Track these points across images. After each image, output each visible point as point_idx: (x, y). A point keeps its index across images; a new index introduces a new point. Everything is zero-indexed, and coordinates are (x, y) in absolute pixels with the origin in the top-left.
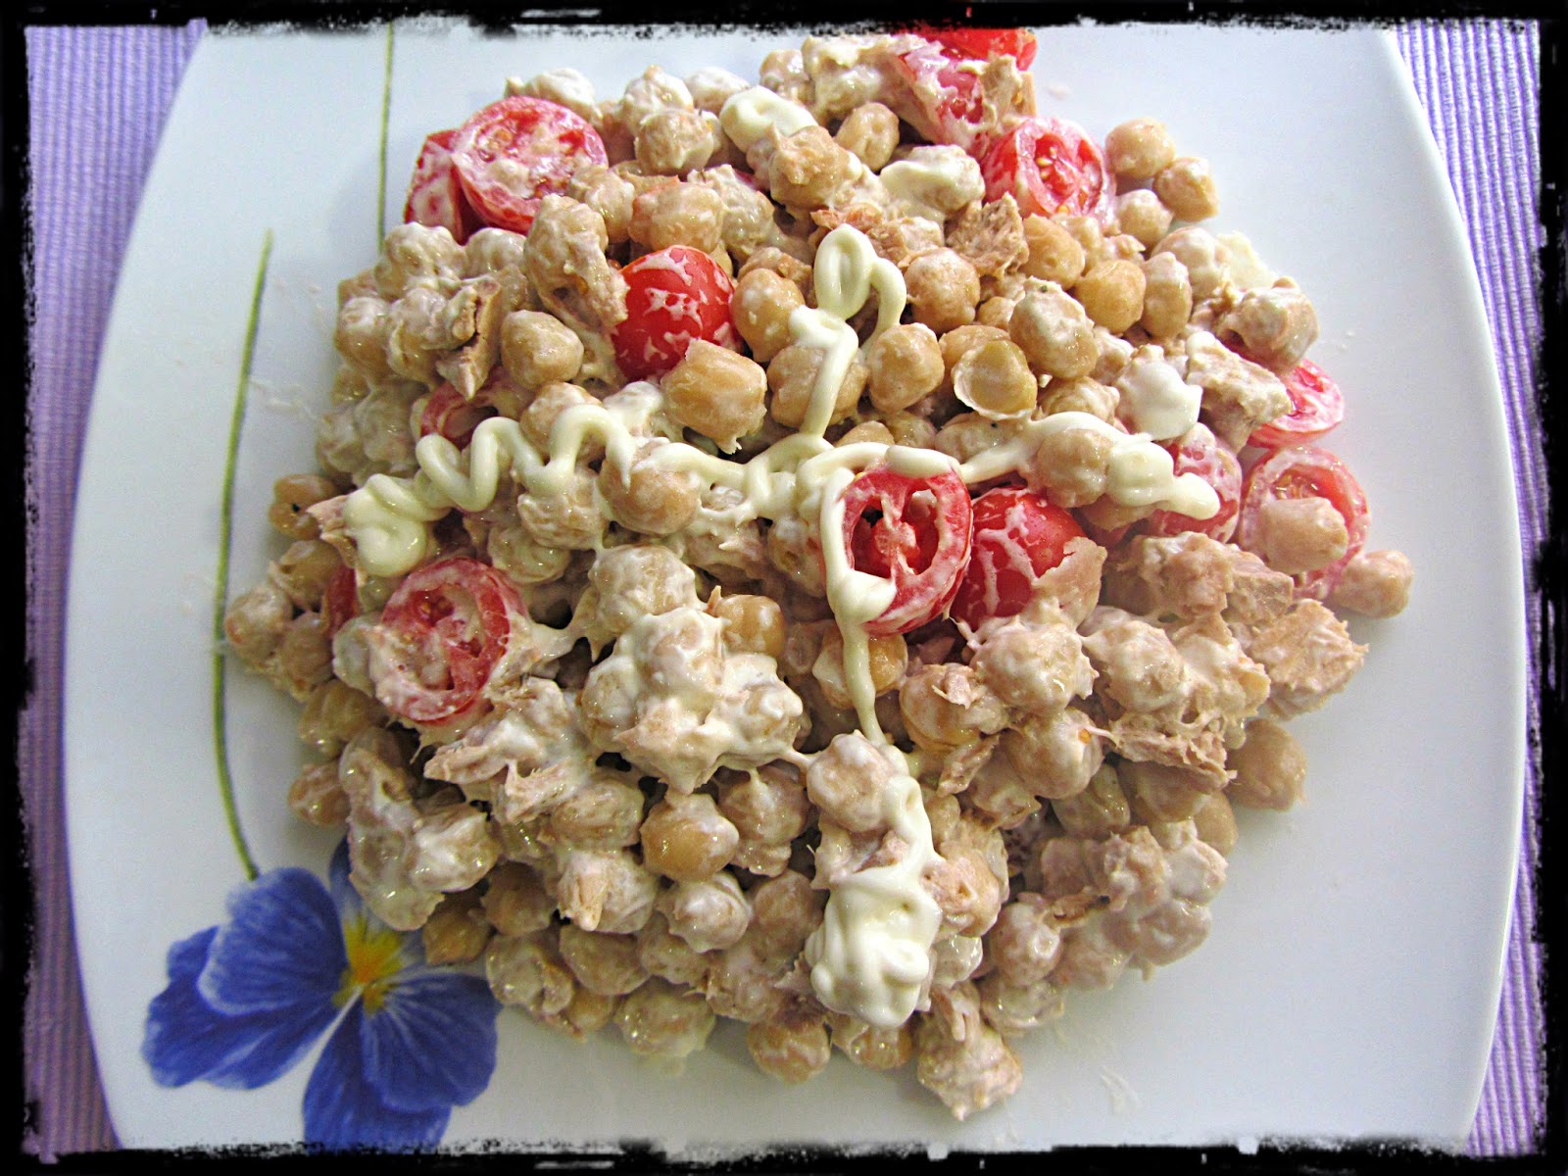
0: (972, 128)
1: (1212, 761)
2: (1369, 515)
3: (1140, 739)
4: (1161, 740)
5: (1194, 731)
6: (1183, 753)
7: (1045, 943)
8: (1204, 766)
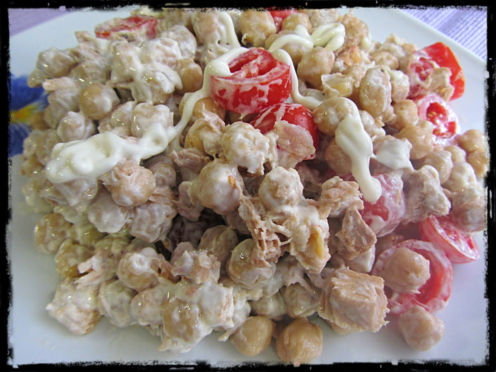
0: (418, 79)
1: (265, 244)
2: (446, 304)
3: (250, 207)
4: (257, 217)
5: (272, 227)
6: (258, 227)
7: (141, 262)
8: (261, 242)
